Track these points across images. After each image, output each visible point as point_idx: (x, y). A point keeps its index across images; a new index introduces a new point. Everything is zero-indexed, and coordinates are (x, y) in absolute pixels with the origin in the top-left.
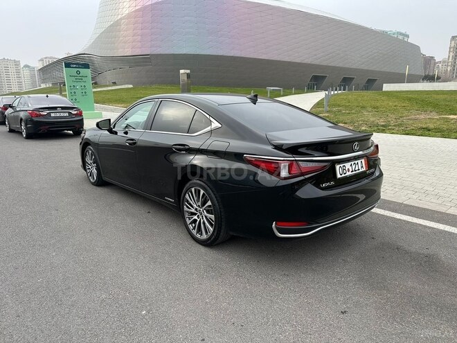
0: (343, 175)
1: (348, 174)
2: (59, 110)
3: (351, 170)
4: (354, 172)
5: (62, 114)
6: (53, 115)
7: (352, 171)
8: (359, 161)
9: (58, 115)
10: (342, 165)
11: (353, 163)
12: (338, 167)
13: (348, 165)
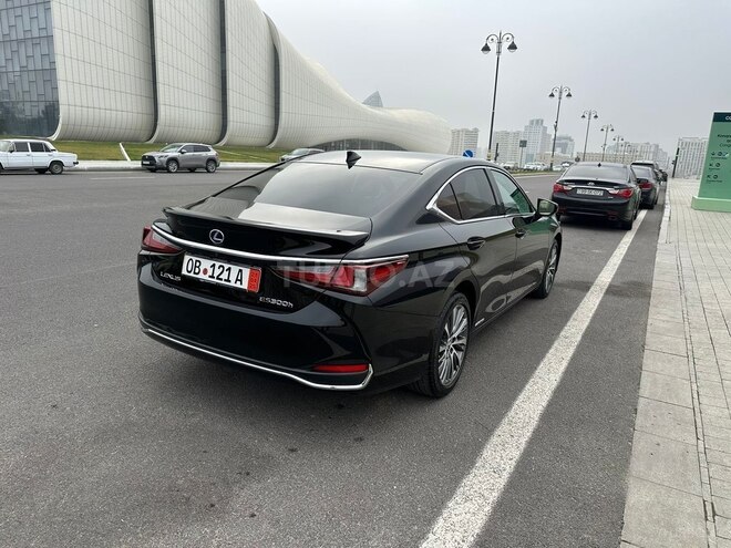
0: (192, 274)
1: (201, 276)
2: (591, 185)
3: (210, 273)
4: (215, 280)
5: (593, 193)
6: (579, 192)
7: (212, 277)
8: (235, 269)
9: (587, 192)
10: (194, 259)
11: (218, 264)
12: (187, 258)
13: (206, 263)
